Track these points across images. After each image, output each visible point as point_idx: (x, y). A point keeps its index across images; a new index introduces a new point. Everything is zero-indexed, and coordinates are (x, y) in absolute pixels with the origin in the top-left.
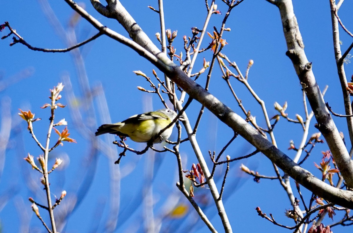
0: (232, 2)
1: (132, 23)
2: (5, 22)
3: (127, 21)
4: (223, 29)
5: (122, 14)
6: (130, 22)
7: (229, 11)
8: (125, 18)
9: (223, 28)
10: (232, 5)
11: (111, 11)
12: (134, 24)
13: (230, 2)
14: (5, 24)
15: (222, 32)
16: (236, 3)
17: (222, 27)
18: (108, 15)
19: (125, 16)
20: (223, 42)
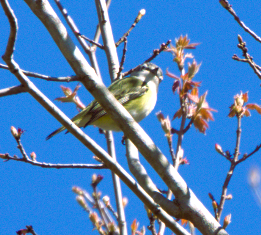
0: (235, 154)
1: (216, 227)
2: (27, 227)
3: (209, 225)
4: (225, 198)
5: (199, 213)
6: (212, 225)
7: (232, 169)
8: (205, 219)
9: (225, 196)
10: (236, 160)
11: (183, 208)
12: (220, 229)
13: (231, 156)
14: (27, 229)
15: (224, 202)
16: (242, 157)
17: (223, 193)
18: (177, 214)
19: (204, 216)
20: (228, 219)
